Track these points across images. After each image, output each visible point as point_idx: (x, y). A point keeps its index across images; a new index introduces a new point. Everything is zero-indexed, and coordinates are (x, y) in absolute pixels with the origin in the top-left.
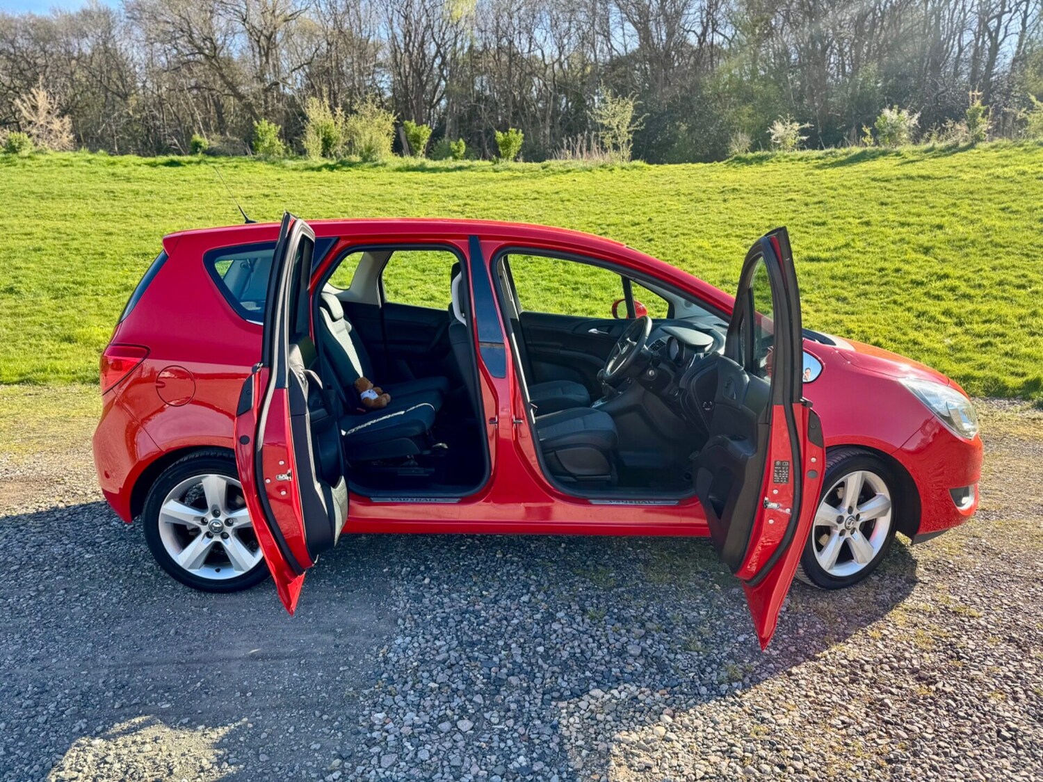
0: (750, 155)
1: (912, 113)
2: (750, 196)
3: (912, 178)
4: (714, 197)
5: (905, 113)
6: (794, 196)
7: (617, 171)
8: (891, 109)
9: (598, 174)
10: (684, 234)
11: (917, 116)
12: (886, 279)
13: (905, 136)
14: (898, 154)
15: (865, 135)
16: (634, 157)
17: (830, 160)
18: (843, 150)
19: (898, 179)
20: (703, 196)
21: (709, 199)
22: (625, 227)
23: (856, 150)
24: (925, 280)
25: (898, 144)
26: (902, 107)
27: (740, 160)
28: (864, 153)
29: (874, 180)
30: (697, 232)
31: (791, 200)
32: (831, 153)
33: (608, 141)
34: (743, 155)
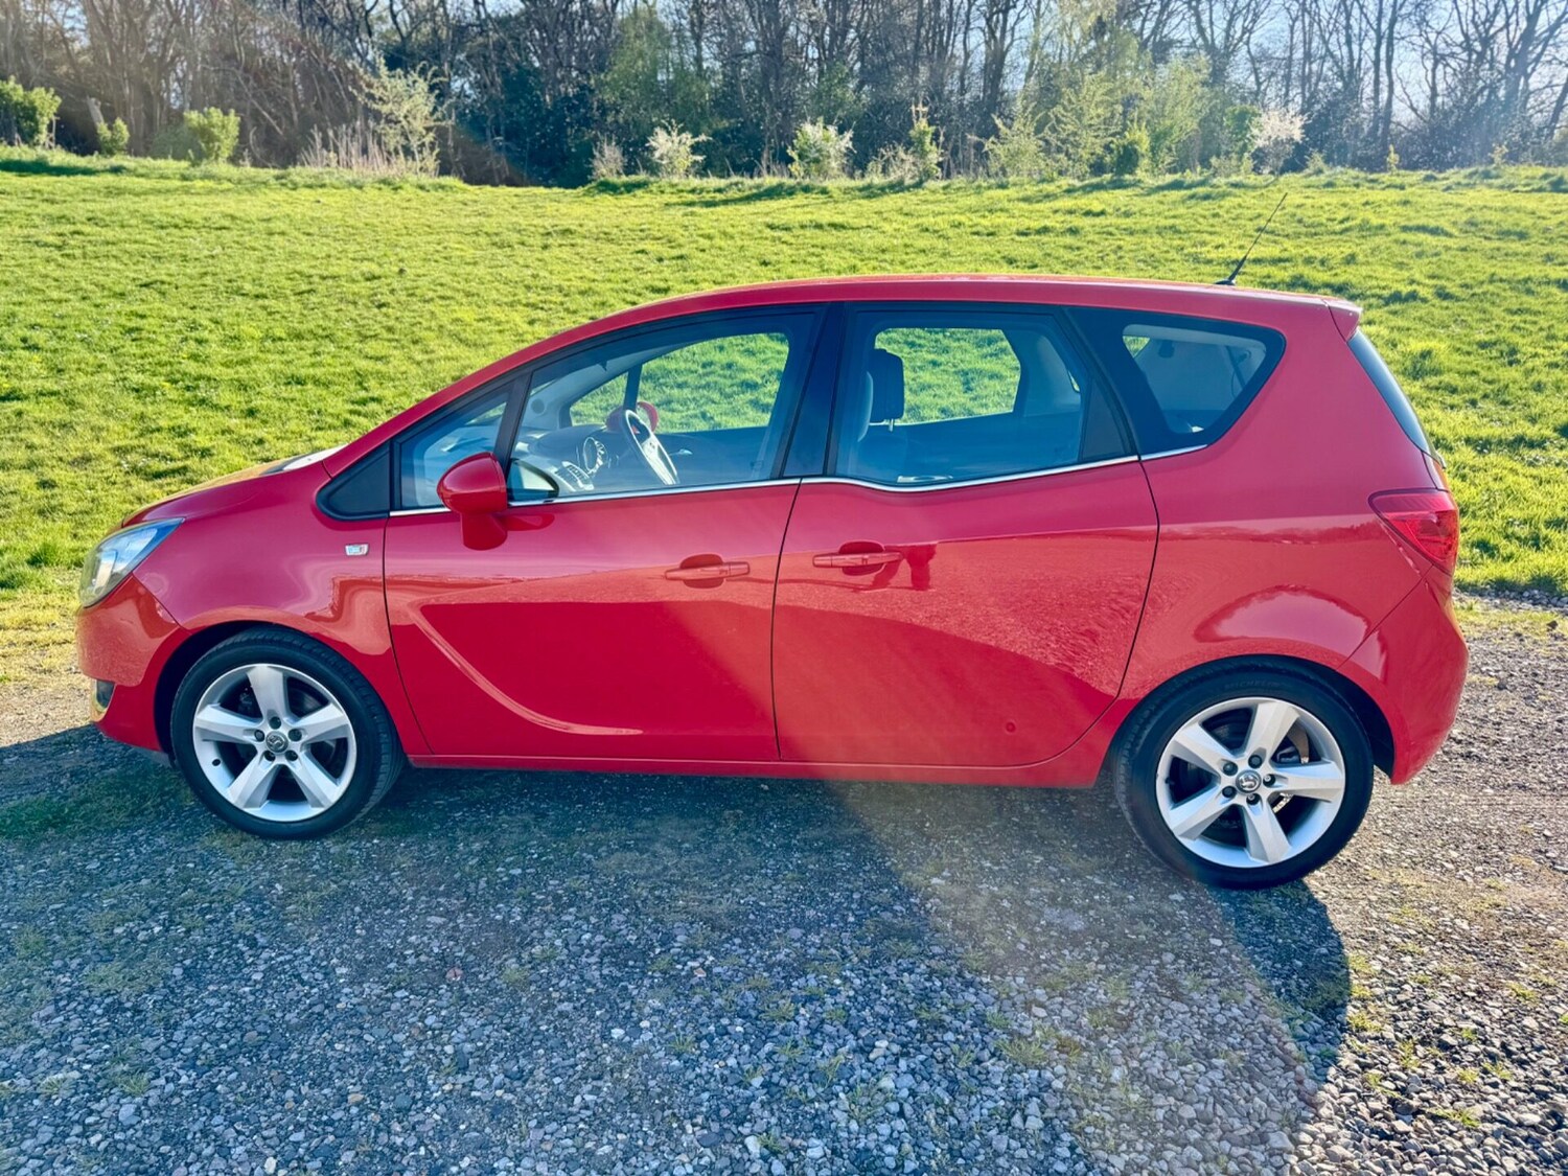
0: (624, 178)
1: (841, 131)
2: (586, 241)
3: (819, 226)
4: (531, 241)
5: (832, 130)
6: (647, 245)
7: (408, 191)
8: (814, 123)
9: (371, 193)
10: (442, 298)
11: (849, 135)
12: (711, 379)
13: (834, 164)
14: (824, 191)
15: (791, 160)
16: (444, 170)
17: (733, 194)
18: (757, 180)
19: (803, 227)
20: (514, 238)
21: (523, 244)
22: (354, 281)
23: (769, 181)
24: (760, 381)
25: (825, 174)
26: (828, 122)
27: (607, 187)
28: (780, 186)
29: (771, 227)
30: (468, 294)
31: (642, 251)
32: (736, 184)
33: (393, 139)
34: (614, 179)
